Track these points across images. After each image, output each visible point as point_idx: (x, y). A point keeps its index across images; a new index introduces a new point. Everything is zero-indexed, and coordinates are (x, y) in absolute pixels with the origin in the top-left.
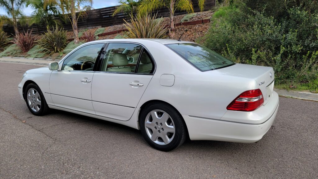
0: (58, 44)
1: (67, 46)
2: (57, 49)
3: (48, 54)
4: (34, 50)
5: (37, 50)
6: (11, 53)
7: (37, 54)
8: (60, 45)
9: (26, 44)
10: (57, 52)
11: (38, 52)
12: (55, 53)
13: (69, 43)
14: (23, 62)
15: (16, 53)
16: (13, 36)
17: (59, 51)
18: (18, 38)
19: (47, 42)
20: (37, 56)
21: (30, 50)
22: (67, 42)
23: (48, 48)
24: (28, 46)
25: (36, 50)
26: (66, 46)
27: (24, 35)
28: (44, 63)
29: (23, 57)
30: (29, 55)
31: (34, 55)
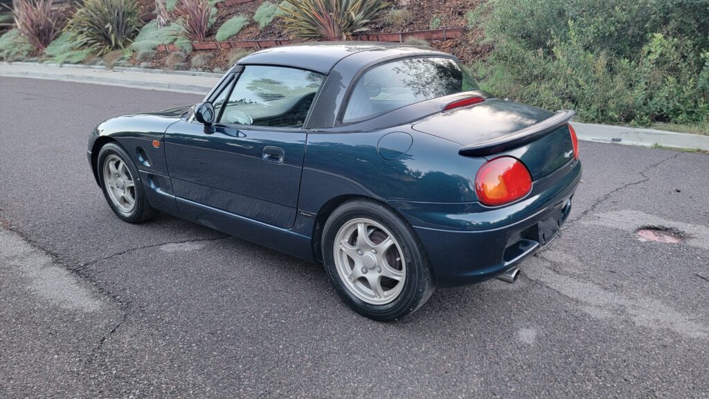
0: (118, 27)
1: (140, 32)
2: (116, 40)
3: (94, 53)
4: (62, 45)
5: (68, 45)
6: (6, 51)
7: (68, 54)
8: (123, 30)
9: (41, 28)
10: (117, 47)
11: (72, 49)
12: (113, 50)
13: (144, 25)
14: (36, 74)
15: (17, 53)
16: (9, 10)
17: (120, 44)
18: (19, 14)
19: (91, 22)
20: (68, 60)
21: (52, 43)
22: (140, 25)
23: (95, 37)
24: (45, 35)
25: (65, 45)
26: (136, 33)
27: (35, 5)
29: (36, 61)
30: (51, 56)
31: (61, 56)
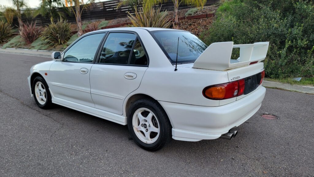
0: (62, 36)
1: (71, 38)
2: (61, 41)
3: (52, 46)
4: (38, 42)
5: (41, 42)
6: (15, 44)
7: (41, 46)
8: (64, 37)
9: (30, 35)
10: (61, 44)
11: (42, 44)
12: (59, 45)
13: (72, 35)
14: (27, 54)
15: (20, 45)
16: (17, 28)
17: (62, 43)
18: (22, 29)
19: (51, 34)
20: (41, 48)
21: (34, 41)
22: (71, 35)
23: (52, 40)
24: (31, 38)
25: (39, 42)
26: (69, 38)
27: (28, 26)
28: (48, 54)
29: (27, 48)
30: (33, 47)
31: (38, 47)
